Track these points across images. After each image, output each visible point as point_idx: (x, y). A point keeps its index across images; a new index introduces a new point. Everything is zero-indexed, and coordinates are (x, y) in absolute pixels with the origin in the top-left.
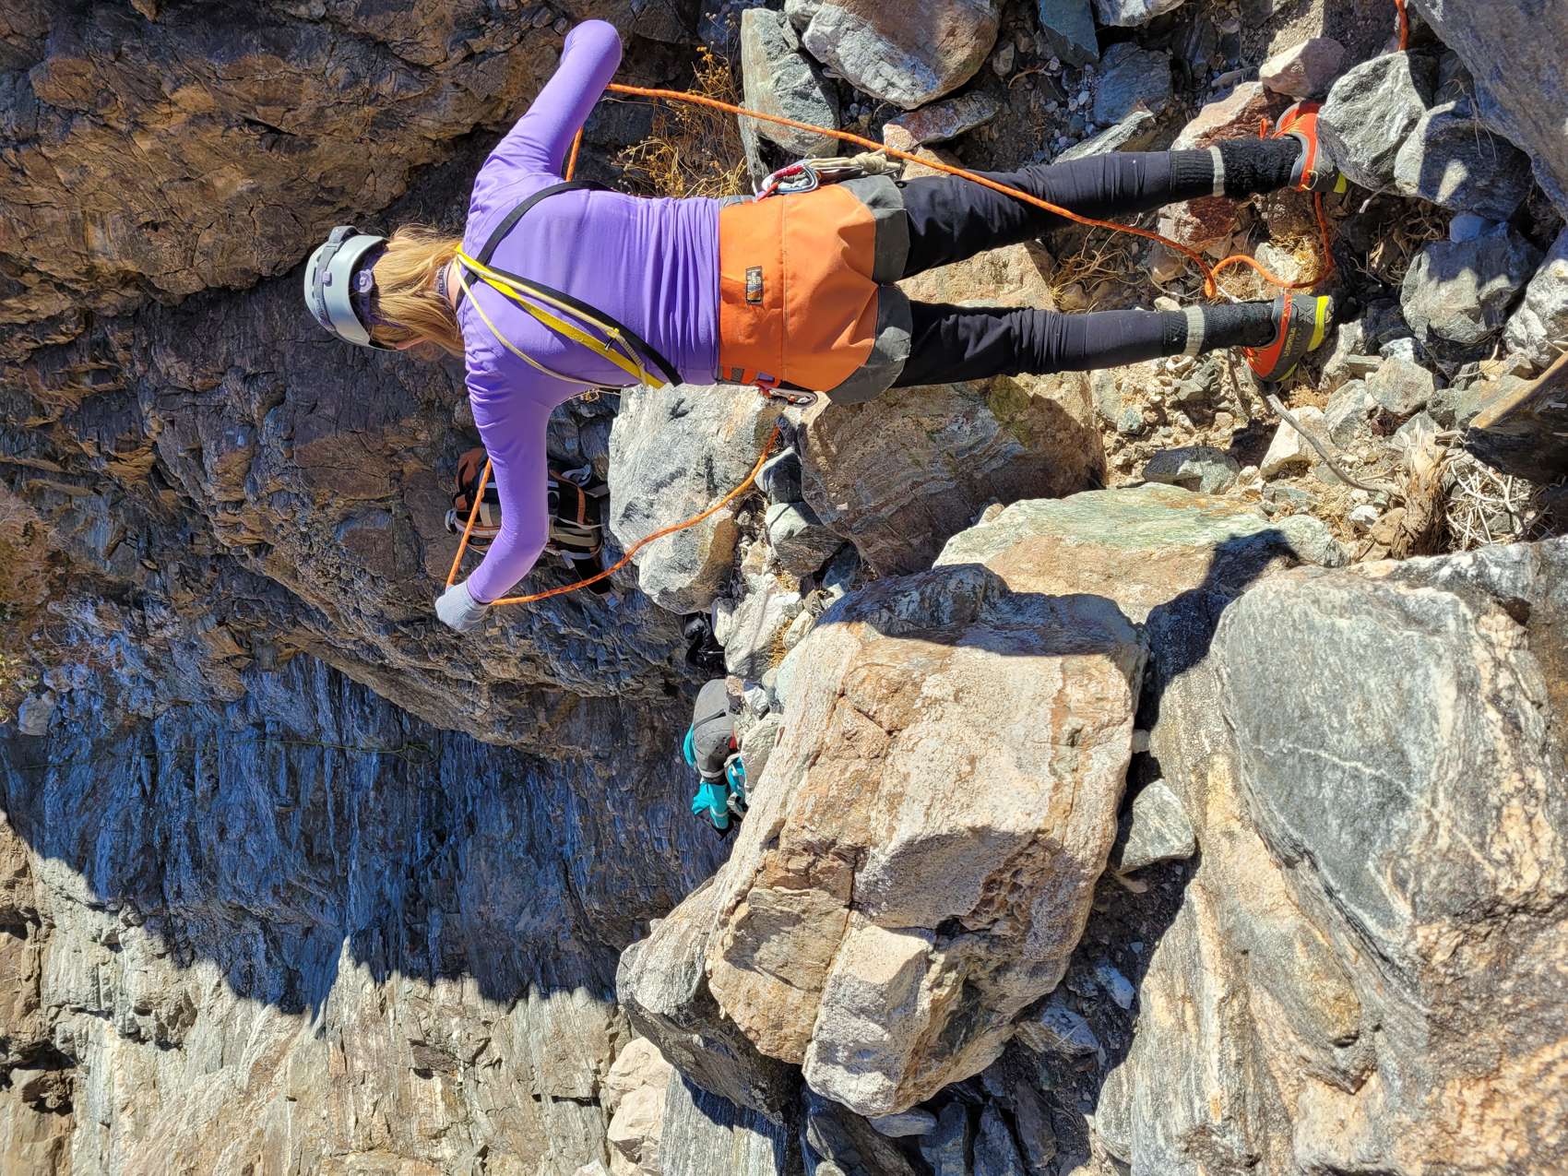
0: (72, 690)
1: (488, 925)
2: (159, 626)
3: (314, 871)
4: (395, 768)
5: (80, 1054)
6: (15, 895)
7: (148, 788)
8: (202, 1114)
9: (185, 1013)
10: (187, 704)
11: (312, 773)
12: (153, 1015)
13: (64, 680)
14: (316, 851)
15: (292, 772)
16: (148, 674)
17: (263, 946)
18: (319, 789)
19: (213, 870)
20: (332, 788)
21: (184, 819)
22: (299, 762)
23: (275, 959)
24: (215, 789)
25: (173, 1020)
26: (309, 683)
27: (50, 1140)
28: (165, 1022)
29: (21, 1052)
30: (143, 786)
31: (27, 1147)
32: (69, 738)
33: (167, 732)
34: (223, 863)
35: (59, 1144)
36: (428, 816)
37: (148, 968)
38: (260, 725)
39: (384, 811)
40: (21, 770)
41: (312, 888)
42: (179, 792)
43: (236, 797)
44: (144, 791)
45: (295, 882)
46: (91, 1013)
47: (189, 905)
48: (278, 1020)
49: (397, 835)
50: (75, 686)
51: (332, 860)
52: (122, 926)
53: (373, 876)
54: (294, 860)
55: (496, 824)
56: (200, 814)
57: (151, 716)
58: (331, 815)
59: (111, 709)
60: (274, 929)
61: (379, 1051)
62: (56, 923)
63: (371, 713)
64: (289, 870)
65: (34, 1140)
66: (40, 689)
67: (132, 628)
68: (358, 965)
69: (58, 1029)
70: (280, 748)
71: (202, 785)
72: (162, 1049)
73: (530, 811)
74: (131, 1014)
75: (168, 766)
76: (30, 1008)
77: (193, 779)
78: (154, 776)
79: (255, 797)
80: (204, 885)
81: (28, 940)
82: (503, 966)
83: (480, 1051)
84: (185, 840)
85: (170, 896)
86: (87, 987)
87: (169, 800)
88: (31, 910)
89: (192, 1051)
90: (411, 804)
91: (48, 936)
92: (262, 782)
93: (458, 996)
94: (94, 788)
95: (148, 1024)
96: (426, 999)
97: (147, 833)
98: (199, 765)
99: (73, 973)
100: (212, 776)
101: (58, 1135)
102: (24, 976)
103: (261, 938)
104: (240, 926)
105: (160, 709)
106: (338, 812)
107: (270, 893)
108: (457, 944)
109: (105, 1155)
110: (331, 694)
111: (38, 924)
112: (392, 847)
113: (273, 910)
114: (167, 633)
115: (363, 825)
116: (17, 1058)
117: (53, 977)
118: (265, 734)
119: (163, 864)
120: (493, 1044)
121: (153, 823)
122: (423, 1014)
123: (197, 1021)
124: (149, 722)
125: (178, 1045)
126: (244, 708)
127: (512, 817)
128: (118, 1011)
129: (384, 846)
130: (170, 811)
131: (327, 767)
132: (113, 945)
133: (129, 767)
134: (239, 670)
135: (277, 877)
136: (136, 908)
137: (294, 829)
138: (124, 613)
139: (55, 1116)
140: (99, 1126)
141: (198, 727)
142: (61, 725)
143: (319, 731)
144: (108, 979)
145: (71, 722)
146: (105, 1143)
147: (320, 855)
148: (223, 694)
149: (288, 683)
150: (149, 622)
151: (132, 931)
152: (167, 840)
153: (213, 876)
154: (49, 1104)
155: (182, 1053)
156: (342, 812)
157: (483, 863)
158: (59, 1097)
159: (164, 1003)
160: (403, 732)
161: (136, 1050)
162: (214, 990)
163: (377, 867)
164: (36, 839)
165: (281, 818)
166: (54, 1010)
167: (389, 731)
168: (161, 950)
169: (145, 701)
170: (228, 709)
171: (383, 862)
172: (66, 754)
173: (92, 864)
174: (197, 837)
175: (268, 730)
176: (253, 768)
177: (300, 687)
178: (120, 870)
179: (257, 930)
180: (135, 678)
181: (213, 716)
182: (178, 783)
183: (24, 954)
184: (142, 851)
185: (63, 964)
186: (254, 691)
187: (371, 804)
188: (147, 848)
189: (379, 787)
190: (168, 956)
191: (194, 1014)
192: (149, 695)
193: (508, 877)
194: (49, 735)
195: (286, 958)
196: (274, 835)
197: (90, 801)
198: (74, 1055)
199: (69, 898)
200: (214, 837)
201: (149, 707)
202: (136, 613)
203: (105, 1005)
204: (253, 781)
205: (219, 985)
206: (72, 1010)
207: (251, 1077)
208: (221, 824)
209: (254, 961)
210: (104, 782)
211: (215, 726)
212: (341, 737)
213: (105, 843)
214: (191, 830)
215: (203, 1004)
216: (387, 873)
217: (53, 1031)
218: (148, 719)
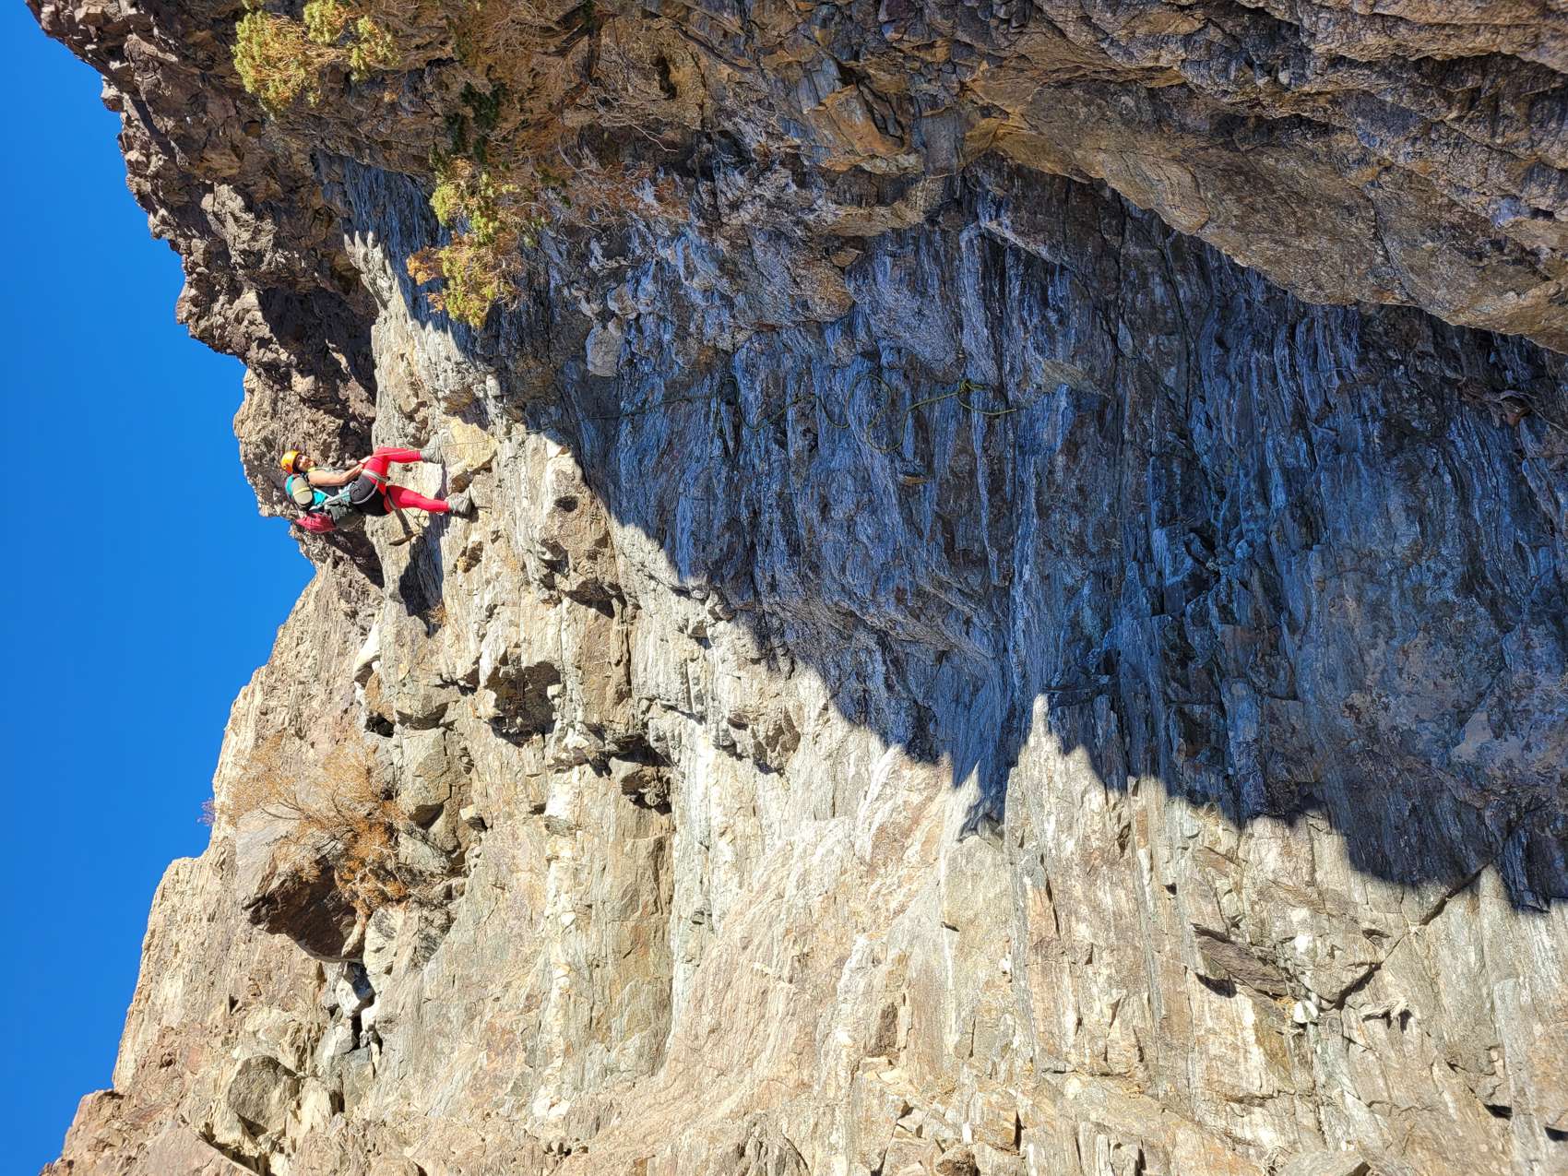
0: (639, 315)
1: (1372, 733)
2: (735, 206)
3: (957, 575)
4: (1101, 416)
5: (675, 757)
6: (598, 568)
7: (731, 444)
8: (814, 878)
9: (786, 735)
10: (773, 328)
11: (952, 427)
12: (749, 730)
13: (630, 302)
14: (960, 544)
15: (921, 425)
16: (724, 285)
17: (881, 669)
18: (963, 451)
19: (814, 558)
20: (985, 450)
21: (775, 487)
22: (932, 410)
23: (898, 688)
24: (814, 447)
25: (772, 741)
26: (949, 281)
27: (652, 839)
28: (764, 742)
29: (617, 742)
30: (725, 442)
31: (629, 842)
32: (641, 380)
33: (750, 368)
34: (827, 551)
35: (660, 846)
36: (1168, 502)
37: (742, 674)
38: (872, 355)
39: (1080, 489)
40: (593, 420)
41: (952, 599)
42: (767, 451)
43: (842, 459)
44: (726, 448)
45: (928, 588)
46: (683, 713)
47: (787, 604)
48: (906, 773)
49: (1104, 531)
50: (642, 309)
51: (984, 561)
52: (710, 619)
53: (1061, 595)
54: (928, 557)
55: (1376, 526)
56: (796, 483)
57: (730, 348)
58: (983, 492)
59: (683, 339)
60: (896, 647)
61: (1118, 915)
62: (641, 603)
63: (1060, 322)
64: (921, 569)
65: (635, 837)
66: (605, 316)
67: (701, 214)
68: (1066, 749)
69: (650, 724)
70: (903, 387)
71: (796, 443)
72: (761, 770)
73: (1465, 502)
74: (724, 725)
75: (754, 416)
76: (622, 696)
77: (784, 433)
78: (737, 428)
79: (867, 462)
80: (804, 579)
81: (616, 618)
82: (1413, 827)
83: (1358, 985)
84: (777, 515)
85: (763, 588)
86: (676, 685)
87: (757, 461)
88: (615, 587)
89: (797, 783)
90: (1129, 479)
91: (634, 617)
92: (878, 438)
93: (1305, 869)
94: (670, 443)
95: (744, 739)
96: (1230, 857)
97: (732, 504)
98: (791, 414)
99: (661, 663)
100: (808, 430)
101: (659, 835)
102: (614, 661)
103: (878, 656)
104: (850, 637)
105: (740, 337)
106: (995, 487)
107: (892, 600)
108: (1299, 763)
109: (705, 880)
110: (986, 295)
111: (624, 604)
112: (1095, 549)
113: (895, 622)
114: (745, 216)
115: (1043, 511)
116: (613, 747)
117: (641, 667)
118: (880, 368)
119: (753, 545)
120: (1386, 976)
121: (738, 492)
122: (1222, 884)
123: (801, 746)
124: (729, 355)
125: (780, 771)
126: (849, 330)
127: (1418, 514)
128: (710, 718)
129: (1080, 547)
130: (758, 476)
131: (977, 418)
132: (702, 640)
133: (707, 416)
134: (842, 269)
135: (902, 578)
136: (722, 598)
137: (926, 510)
138: (689, 189)
139: (654, 813)
140: (697, 845)
141: (788, 362)
142: (630, 363)
143: (963, 358)
144: (698, 679)
145: (640, 360)
146: (704, 866)
147: (966, 552)
148: (820, 310)
149: (916, 284)
150: (722, 200)
151: (721, 625)
152: (756, 514)
153: (815, 568)
154: (647, 799)
155: (783, 780)
156: (1000, 488)
157: (1351, 604)
158: (657, 795)
159: (761, 719)
160: (1118, 354)
161: (732, 766)
162: (820, 715)
163: (1069, 580)
164: (614, 504)
165: (907, 494)
166: (645, 704)
167: (1092, 352)
168: (754, 654)
169: (722, 327)
170: (828, 333)
171: (1079, 573)
172: (639, 398)
173: (673, 539)
174: (792, 513)
175: (884, 361)
176: (866, 418)
177: (935, 289)
178: (704, 548)
179: (873, 646)
180: (708, 292)
181: (807, 345)
182: (767, 439)
183: (612, 635)
184: (728, 527)
185: (651, 652)
186: (864, 303)
187: (1059, 476)
188: (733, 523)
189: (1072, 448)
190: (763, 663)
191: (797, 738)
192: (726, 317)
193: (1420, 640)
194: (620, 377)
195: (913, 688)
196: (897, 517)
197: (666, 459)
198: (668, 756)
199: (651, 577)
200: (814, 514)
201: (727, 336)
202: (704, 187)
203: (697, 708)
204: (865, 438)
205: (826, 708)
206: (663, 706)
207: (875, 847)
208: (823, 497)
209: (871, 686)
210: (681, 435)
211: (810, 360)
212: (1000, 368)
213: (686, 512)
214: (785, 503)
215: (808, 728)
216: (1086, 591)
217: (645, 725)
218: (726, 352)
